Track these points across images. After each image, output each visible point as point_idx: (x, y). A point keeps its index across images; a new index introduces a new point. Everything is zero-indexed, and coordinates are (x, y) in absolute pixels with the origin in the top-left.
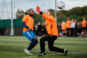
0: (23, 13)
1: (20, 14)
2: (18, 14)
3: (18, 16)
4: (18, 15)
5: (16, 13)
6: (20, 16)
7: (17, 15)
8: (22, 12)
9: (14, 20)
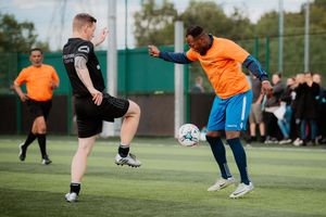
0: (170, 19)
1: (154, 20)
2: (145, 24)
3: (146, 34)
4: (143, 30)
5: (136, 15)
6: (156, 32)
7: (138, 24)
8: (169, 10)
9: (125, 55)
